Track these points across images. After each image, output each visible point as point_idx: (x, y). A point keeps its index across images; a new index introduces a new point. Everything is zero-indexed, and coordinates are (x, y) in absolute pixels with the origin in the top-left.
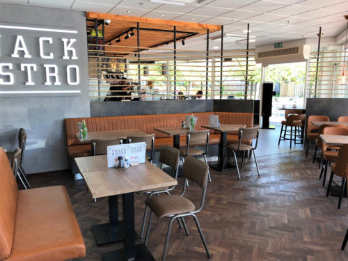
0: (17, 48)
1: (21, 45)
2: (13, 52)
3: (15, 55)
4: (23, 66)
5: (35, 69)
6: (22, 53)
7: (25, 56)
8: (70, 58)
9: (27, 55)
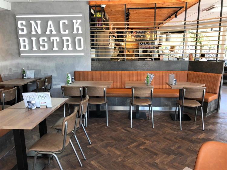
0: (49, 29)
1: (50, 27)
2: (46, 31)
3: (48, 32)
4: (51, 39)
5: (58, 40)
6: (51, 31)
7: (53, 33)
8: (78, 32)
9: (54, 32)
